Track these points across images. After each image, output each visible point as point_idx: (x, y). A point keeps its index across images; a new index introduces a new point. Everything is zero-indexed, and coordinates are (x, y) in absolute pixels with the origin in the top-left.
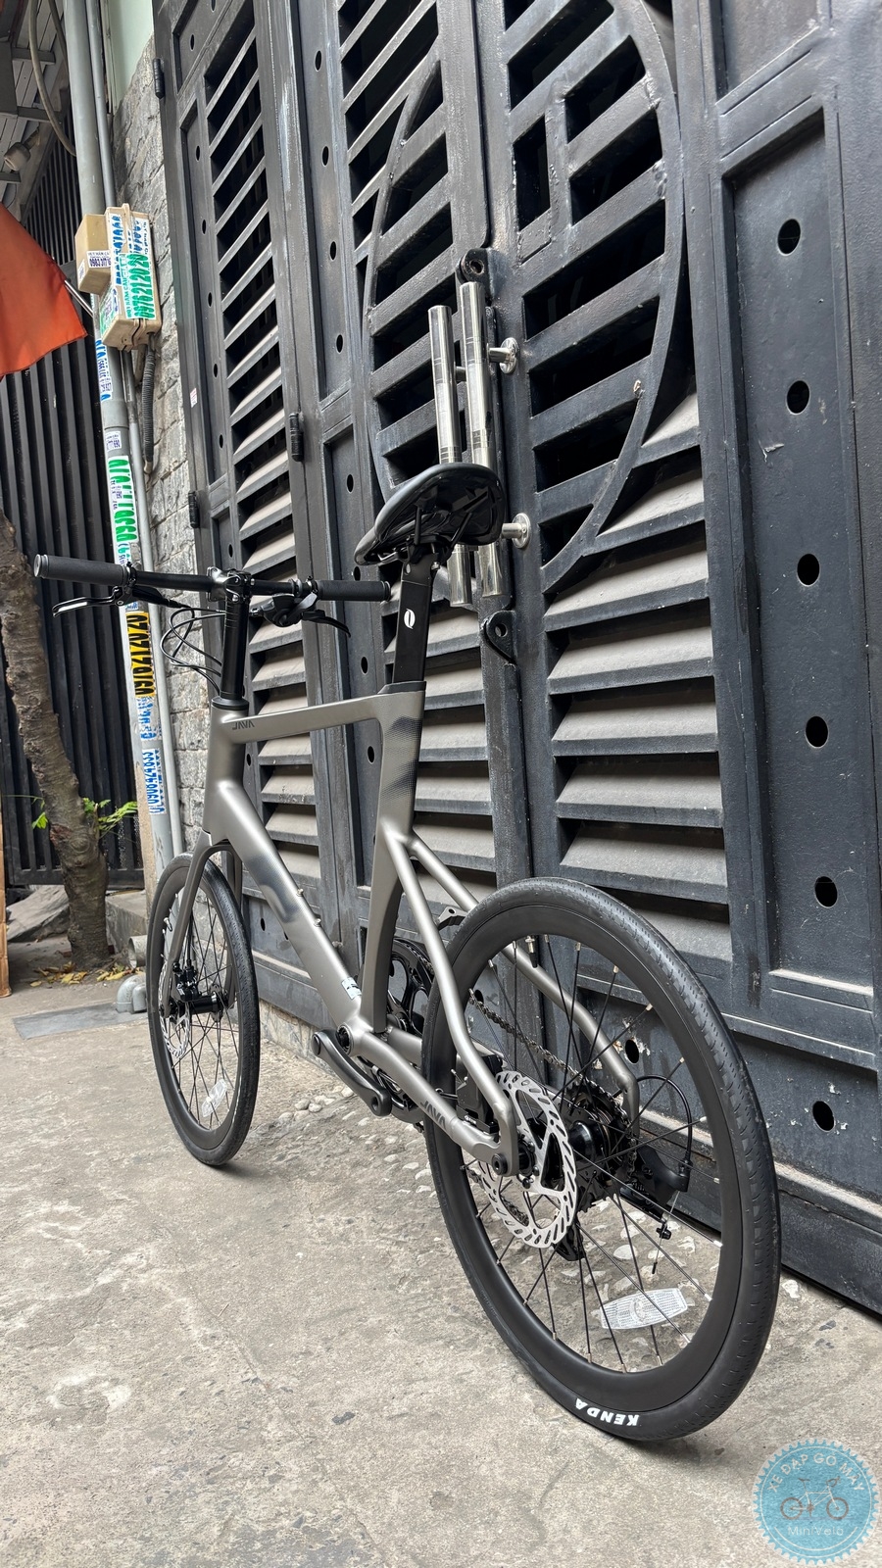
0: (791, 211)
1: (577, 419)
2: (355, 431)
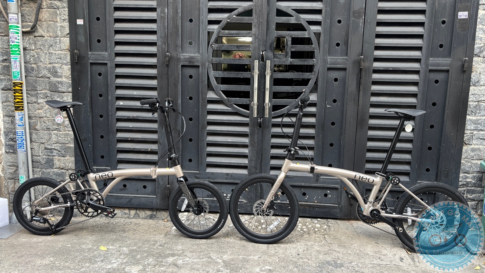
2: (200, 67)
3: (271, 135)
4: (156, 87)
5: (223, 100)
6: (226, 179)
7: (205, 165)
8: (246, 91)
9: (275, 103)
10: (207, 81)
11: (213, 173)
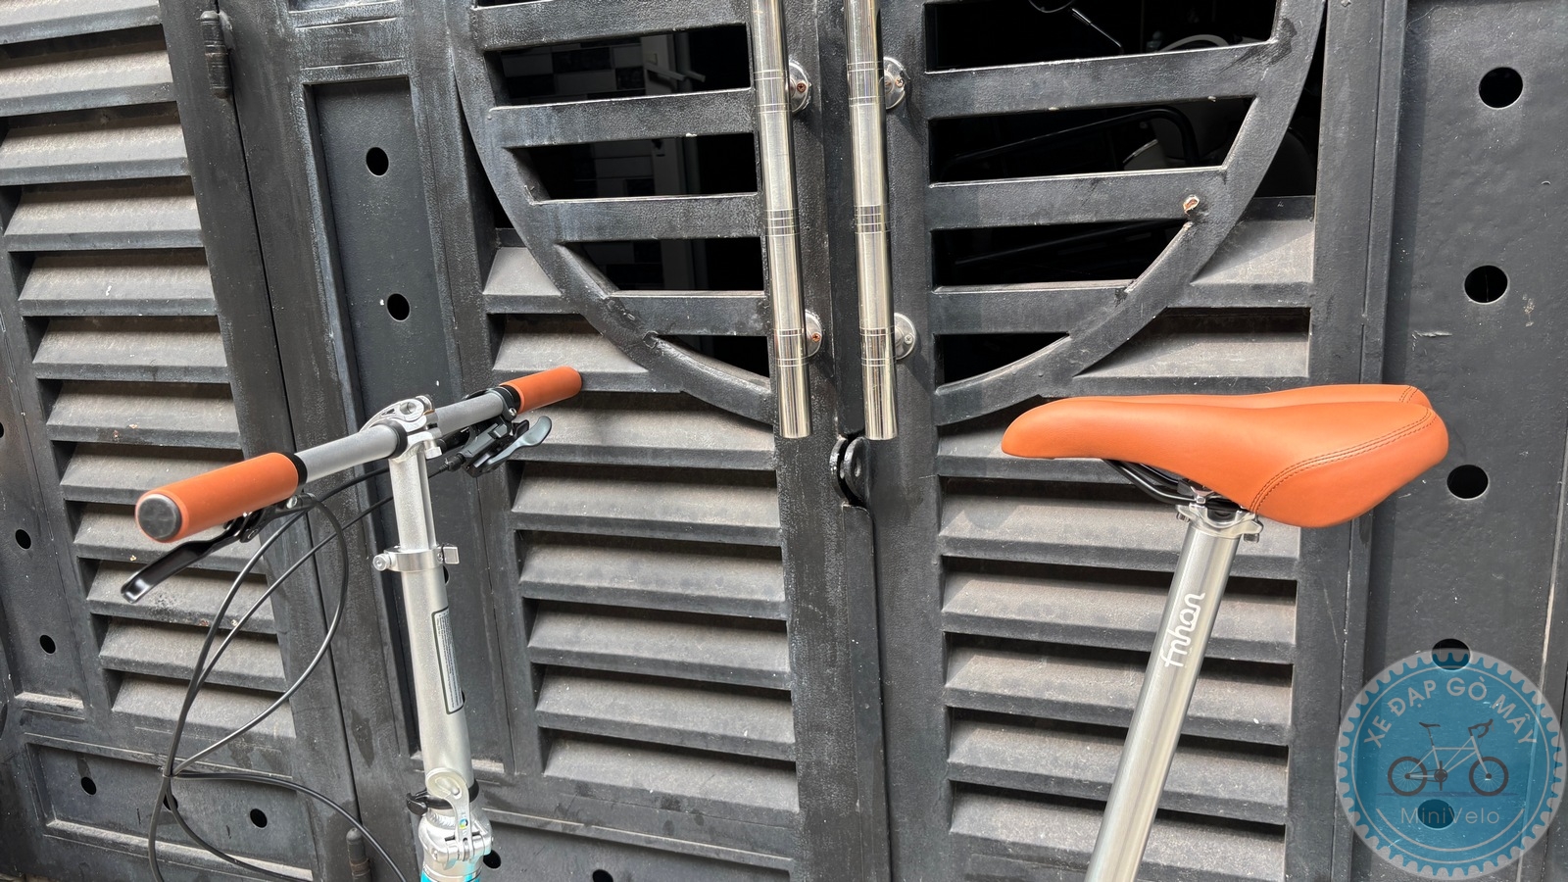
0: (1511, 57)
1: (1047, 214)
2: (414, 89)
3: (944, 560)
4: (198, 243)
5: (584, 312)
6: (669, 829)
7: (536, 731)
8: (734, 235)
9: (951, 319)
10: (465, 182)
11: (583, 788)
